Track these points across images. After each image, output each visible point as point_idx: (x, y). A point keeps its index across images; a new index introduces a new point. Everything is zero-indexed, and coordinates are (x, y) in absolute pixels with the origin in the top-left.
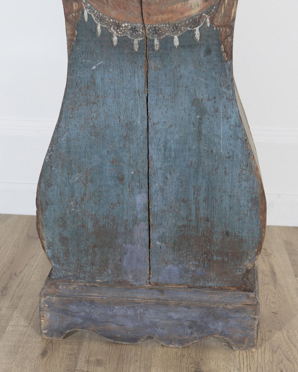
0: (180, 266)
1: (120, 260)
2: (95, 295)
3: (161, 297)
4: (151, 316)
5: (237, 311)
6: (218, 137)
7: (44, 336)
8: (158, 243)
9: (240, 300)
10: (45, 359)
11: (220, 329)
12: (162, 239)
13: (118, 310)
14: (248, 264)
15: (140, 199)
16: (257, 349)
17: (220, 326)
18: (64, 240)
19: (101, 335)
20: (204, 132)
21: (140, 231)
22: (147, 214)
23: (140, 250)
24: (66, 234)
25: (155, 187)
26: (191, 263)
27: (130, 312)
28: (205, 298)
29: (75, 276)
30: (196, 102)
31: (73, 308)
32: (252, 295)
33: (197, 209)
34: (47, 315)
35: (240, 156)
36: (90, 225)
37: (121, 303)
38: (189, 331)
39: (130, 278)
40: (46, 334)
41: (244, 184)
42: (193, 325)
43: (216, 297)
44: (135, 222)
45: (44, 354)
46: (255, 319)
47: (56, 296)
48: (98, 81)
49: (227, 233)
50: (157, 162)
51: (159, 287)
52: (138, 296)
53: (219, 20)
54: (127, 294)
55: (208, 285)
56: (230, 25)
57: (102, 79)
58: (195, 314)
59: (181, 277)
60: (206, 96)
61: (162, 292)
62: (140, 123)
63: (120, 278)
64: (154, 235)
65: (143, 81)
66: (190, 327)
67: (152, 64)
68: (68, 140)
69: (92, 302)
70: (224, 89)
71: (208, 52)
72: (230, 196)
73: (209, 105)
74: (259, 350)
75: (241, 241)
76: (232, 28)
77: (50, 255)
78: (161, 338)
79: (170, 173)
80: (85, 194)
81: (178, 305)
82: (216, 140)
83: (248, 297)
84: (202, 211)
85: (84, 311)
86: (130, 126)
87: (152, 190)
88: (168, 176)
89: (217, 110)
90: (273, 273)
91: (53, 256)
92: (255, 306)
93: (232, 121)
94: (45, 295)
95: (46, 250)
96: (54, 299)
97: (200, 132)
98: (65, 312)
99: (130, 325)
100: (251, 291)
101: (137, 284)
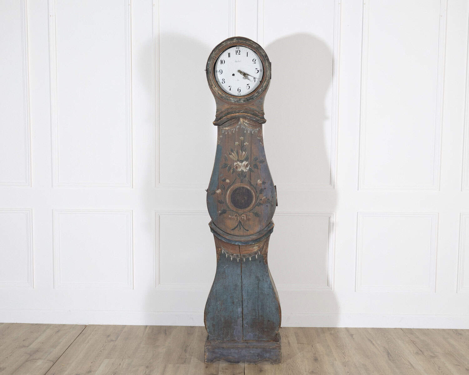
0: (254, 333)
1: (233, 332)
2: (224, 345)
3: (247, 345)
4: (244, 352)
5: (273, 349)
6: (264, 288)
7: (206, 363)
8: (246, 325)
9: (275, 345)
10: (208, 368)
11: (268, 356)
12: (247, 323)
13: (232, 351)
14: (276, 332)
15: (240, 310)
16: (281, 364)
17: (268, 355)
18: (213, 325)
19: (226, 361)
20: (260, 286)
21: (240, 321)
22: (242, 315)
23: (240, 328)
24: (214, 323)
25: (245, 305)
26: (257, 332)
27: (237, 351)
28: (262, 345)
29: (217, 338)
30: (257, 277)
31: (217, 350)
32: (278, 343)
33: (259, 312)
34: (207, 354)
35: (271, 294)
36: (223, 319)
37: (233, 348)
38: (257, 358)
39: (236, 338)
40: (206, 361)
41: (273, 303)
42: (258, 355)
43: (266, 344)
44: (238, 318)
45: (207, 367)
46: (280, 352)
47: (211, 346)
48: (226, 271)
49: (269, 321)
50: (245, 297)
51: (246, 341)
52: (240, 345)
53: (263, 252)
54: (235, 344)
55: (263, 340)
56: (266, 254)
57: (228, 271)
58: (259, 351)
59: (254, 337)
60: (260, 275)
61: (247, 343)
62: (239, 284)
63: (232, 339)
64: (244, 322)
65: (240, 271)
66: (258, 356)
67: (243, 266)
68: (216, 290)
69: (223, 348)
70: (265, 273)
71: (260, 262)
72: (269, 308)
73: (261, 278)
74: (282, 364)
75: (273, 323)
76: (267, 255)
77: (208, 331)
78: (248, 361)
79: (249, 301)
80: (221, 309)
81: (253, 348)
82: (264, 289)
83: (277, 343)
84: (260, 313)
85: (220, 352)
86: (236, 285)
87: (244, 306)
88: (249, 302)
89: (263, 280)
90: (289, 343)
91: (209, 332)
92: (280, 347)
93: (268, 283)
94: (207, 346)
95: (207, 330)
96: (210, 347)
97: (258, 287)
98: (214, 352)
99: (236, 356)
100: (278, 341)
101: (239, 341)
